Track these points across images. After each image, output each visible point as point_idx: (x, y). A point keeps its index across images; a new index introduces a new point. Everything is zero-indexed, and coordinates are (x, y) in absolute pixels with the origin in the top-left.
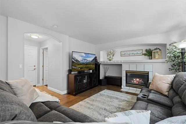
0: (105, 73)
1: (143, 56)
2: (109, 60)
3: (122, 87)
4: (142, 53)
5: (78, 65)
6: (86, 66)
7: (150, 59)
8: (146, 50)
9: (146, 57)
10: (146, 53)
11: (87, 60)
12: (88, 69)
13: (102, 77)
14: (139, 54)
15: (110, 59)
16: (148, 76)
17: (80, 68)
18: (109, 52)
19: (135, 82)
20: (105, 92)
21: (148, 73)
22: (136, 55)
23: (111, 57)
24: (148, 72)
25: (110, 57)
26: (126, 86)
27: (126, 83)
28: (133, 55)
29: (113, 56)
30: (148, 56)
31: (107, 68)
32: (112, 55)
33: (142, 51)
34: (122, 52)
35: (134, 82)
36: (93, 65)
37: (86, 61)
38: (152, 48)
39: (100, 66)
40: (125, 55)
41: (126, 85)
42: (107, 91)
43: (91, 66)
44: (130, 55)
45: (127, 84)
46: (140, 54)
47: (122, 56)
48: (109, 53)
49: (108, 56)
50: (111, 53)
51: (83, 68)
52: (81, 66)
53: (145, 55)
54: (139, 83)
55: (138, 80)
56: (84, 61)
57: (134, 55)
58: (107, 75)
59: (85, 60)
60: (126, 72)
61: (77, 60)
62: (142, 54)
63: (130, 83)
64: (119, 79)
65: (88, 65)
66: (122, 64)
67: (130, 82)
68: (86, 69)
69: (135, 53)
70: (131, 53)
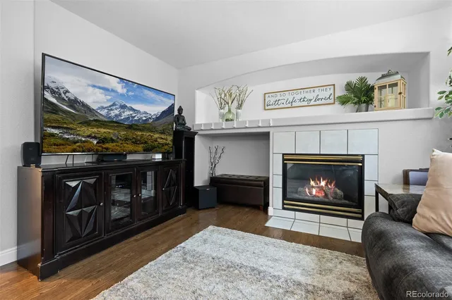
0: (213, 166)
2: (227, 120)
3: (271, 211)
4: (332, 97)
5: (87, 123)
6: (130, 134)
8: (349, 86)
11: (132, 109)
12: (140, 148)
13: (200, 179)
14: (323, 102)
15: (230, 117)
16: (361, 169)
17: (95, 138)
18: (225, 95)
19: (314, 191)
20: (205, 241)
21: (363, 162)
22: (312, 103)
23: (234, 110)
24: (363, 156)
25: (230, 111)
26: (284, 208)
27: (284, 197)
28: (305, 103)
29: (240, 106)
30: (355, 103)
31: (220, 151)
32: (235, 103)
33: (332, 91)
34: (267, 95)
35: (311, 193)
36: (163, 133)
37: (127, 113)
38: (372, 79)
39: (193, 139)
40: (277, 107)
41: (283, 204)
42: (215, 235)
43: (156, 136)
44: (294, 104)
45: (285, 202)
46: (329, 101)
47: (269, 107)
48: (227, 98)
49: (221, 108)
50: (233, 96)
51: (112, 141)
52: (103, 130)
53: (344, 101)
54: (326, 195)
55: (323, 183)
56: (117, 112)
57: (308, 104)
58: (219, 172)
59: (123, 107)
60: (284, 160)
61: (74, 103)
62: (332, 101)
63: (297, 196)
64: (260, 186)
65: (140, 130)
66: (271, 131)
67: (296, 193)
68: (130, 147)
69: (309, 96)
70: (298, 97)
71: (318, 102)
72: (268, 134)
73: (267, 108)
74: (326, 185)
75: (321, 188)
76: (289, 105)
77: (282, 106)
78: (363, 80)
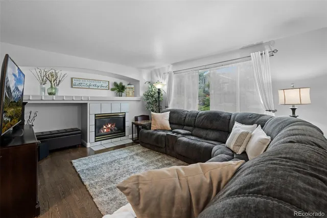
1: (110, 91)
4: (108, 87)
7: (117, 96)
8: (115, 84)
9: (113, 93)
10: (114, 87)
14: (104, 88)
16: (125, 118)
21: (125, 115)
22: (99, 88)
24: (125, 113)
26: (95, 141)
27: (95, 135)
28: (95, 87)
29: (57, 84)
33: (108, 84)
35: (104, 131)
38: (125, 84)
40: (80, 87)
41: (95, 139)
44: (91, 87)
46: (106, 88)
47: (75, 86)
49: (42, 84)
50: (55, 77)
53: (112, 90)
54: (111, 130)
55: (109, 126)
60: (95, 117)
69: (98, 84)
70: (92, 84)
71: (102, 88)
72: (86, 104)
73: (73, 86)
74: (111, 126)
75: (108, 128)
76: (88, 87)
77: (83, 87)
78: (121, 83)
